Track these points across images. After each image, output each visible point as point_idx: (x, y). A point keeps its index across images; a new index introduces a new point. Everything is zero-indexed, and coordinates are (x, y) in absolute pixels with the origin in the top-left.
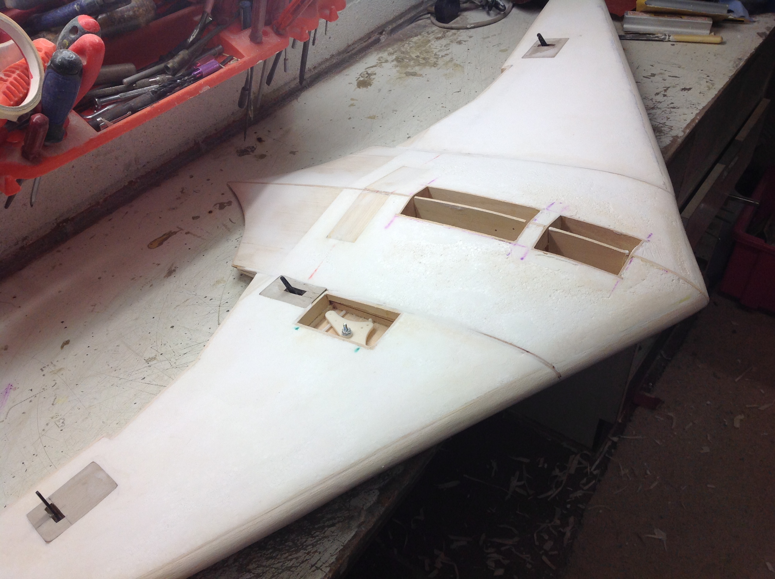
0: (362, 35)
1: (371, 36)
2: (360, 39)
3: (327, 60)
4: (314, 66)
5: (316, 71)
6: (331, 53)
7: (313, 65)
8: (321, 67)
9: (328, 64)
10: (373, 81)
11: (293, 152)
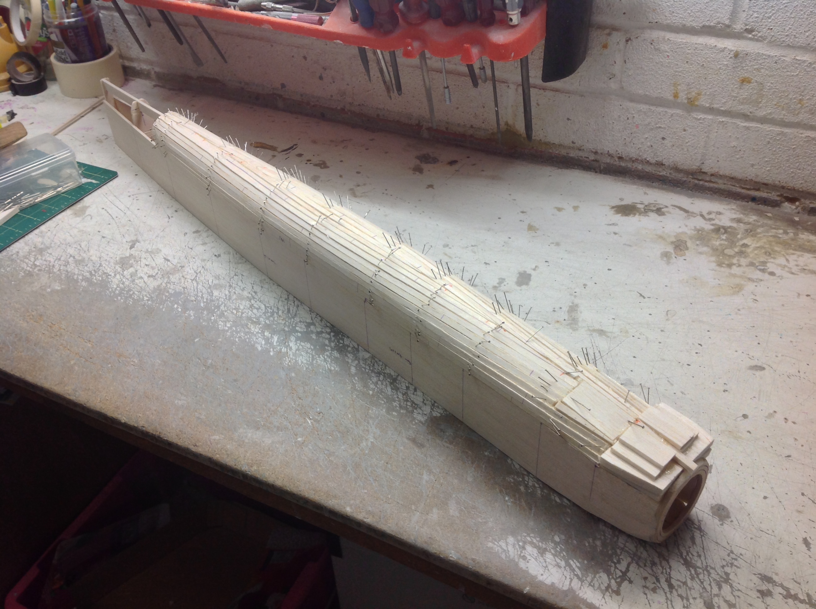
0: (739, 175)
1: (761, 189)
2: (732, 178)
3: (648, 162)
4: (621, 156)
5: (623, 164)
6: (659, 159)
7: (618, 152)
8: (634, 164)
9: (648, 169)
10: (637, 216)
11: (431, 186)
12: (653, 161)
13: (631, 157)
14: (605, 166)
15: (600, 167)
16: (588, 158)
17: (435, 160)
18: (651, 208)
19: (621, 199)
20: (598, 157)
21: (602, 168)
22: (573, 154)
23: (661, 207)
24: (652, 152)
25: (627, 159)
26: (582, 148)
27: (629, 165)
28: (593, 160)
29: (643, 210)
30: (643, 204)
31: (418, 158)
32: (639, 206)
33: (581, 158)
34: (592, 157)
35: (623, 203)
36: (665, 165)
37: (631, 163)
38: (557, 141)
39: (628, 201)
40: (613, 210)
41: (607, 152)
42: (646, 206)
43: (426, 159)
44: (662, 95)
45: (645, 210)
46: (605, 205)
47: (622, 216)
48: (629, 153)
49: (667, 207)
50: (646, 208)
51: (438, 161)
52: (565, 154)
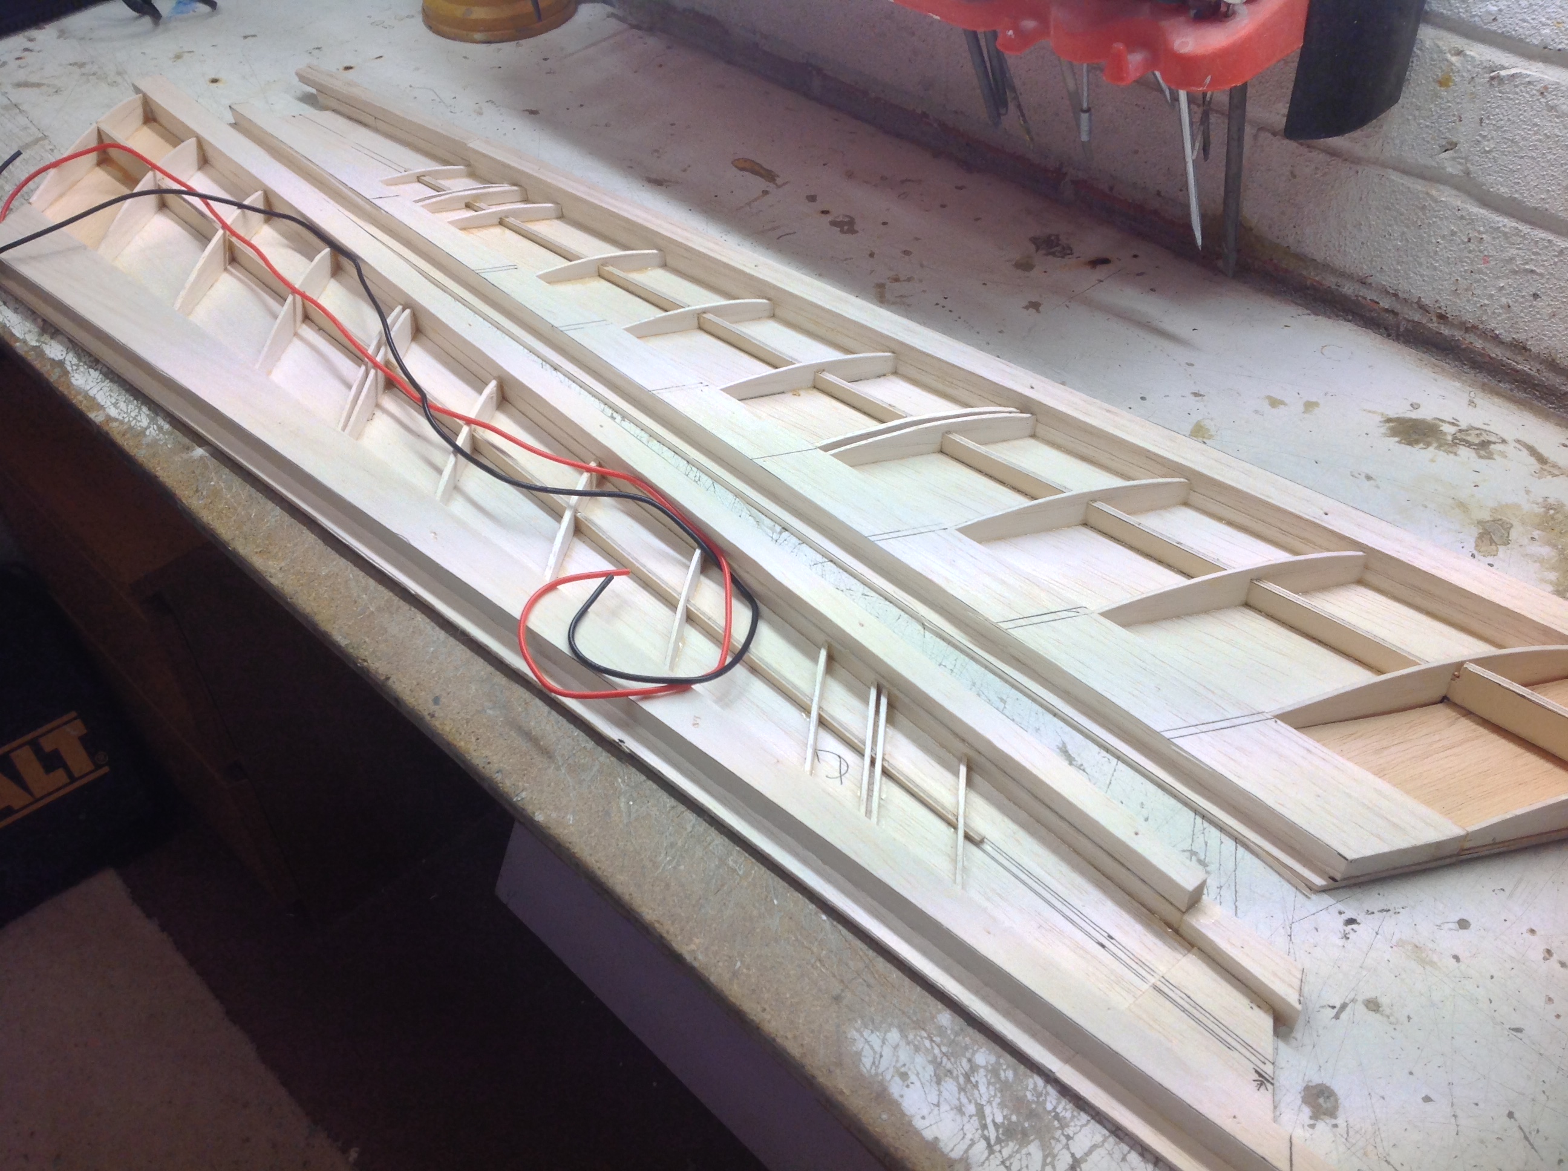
3: (1496, 339)
4: (1443, 313)
5: (1446, 331)
6: (1521, 337)
7: (1437, 305)
8: (1467, 335)
9: (1497, 352)
10: (1431, 449)
11: (1035, 306)
12: (1506, 337)
13: (1463, 319)
14: (1410, 327)
15: (1398, 327)
16: (1378, 303)
17: (1066, 252)
18: (1469, 438)
19: (1415, 406)
20: (1398, 307)
21: (1402, 329)
22: (1349, 289)
23: (1493, 439)
24: (1509, 318)
25: (1455, 322)
26: (1369, 280)
27: (1458, 335)
28: (1386, 310)
29: (1450, 438)
30: (1458, 426)
31: (1034, 240)
32: (1446, 428)
33: (1363, 301)
34: (1385, 303)
35: (1414, 415)
36: (1530, 350)
37: (1462, 333)
38: (1319, 256)
39: (1425, 413)
40: (1387, 425)
41: (1416, 300)
42: (1460, 431)
43: (1050, 245)
44: (1547, 206)
45: (1455, 438)
46: (1374, 412)
47: (1400, 442)
48: (1460, 311)
49: (1504, 441)
50: (1458, 435)
51: (1071, 254)
52: (1333, 287)
